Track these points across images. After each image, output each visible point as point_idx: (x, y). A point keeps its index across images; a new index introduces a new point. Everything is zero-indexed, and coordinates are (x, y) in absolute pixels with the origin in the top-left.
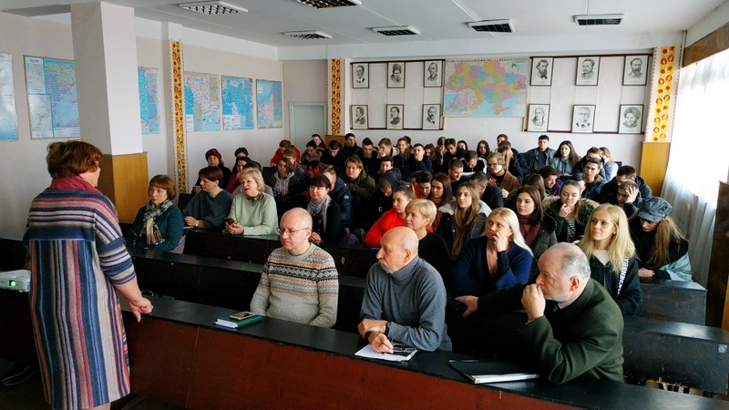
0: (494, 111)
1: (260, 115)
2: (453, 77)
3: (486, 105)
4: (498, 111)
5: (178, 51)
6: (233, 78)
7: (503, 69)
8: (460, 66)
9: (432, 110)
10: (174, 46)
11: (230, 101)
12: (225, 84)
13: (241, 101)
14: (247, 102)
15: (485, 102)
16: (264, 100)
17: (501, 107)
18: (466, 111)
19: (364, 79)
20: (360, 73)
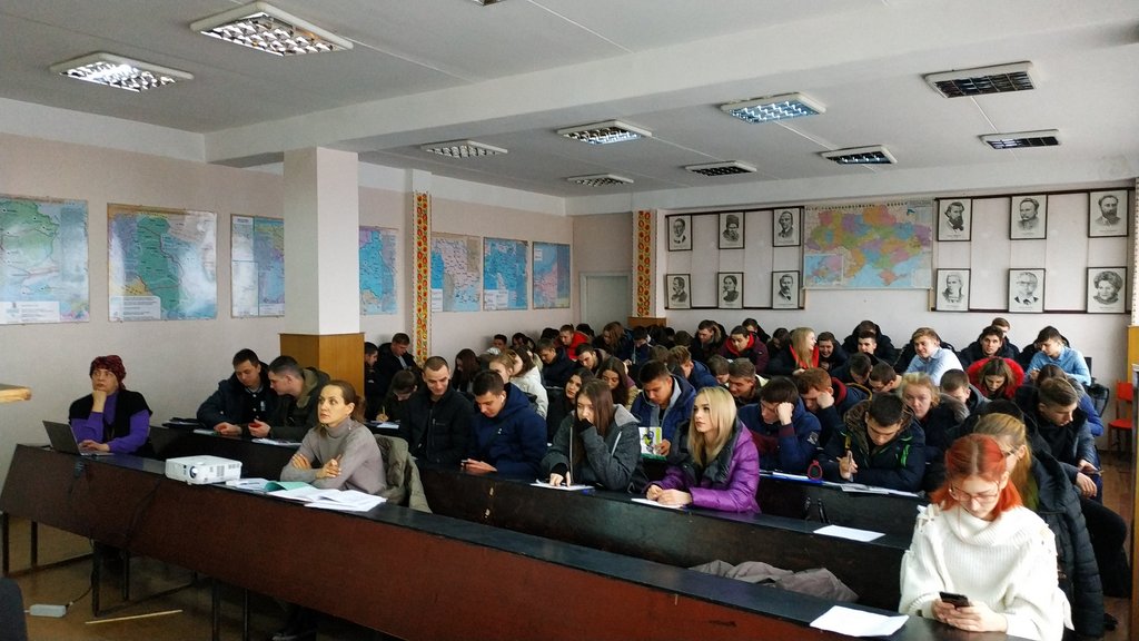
0: (882, 280)
1: (537, 289)
2: (817, 232)
3: (869, 272)
4: (888, 280)
5: (425, 206)
6: (500, 240)
7: (894, 218)
8: (827, 215)
9: (786, 279)
10: (419, 199)
11: (494, 271)
12: (489, 248)
13: (510, 271)
14: (519, 272)
15: (867, 267)
16: (543, 270)
17: (894, 275)
18: (839, 280)
19: (684, 238)
20: (680, 229)
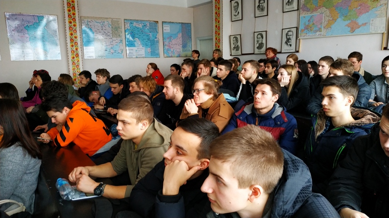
0: (349, 29)
1: (166, 47)
3: (341, 23)
4: (353, 28)
5: (73, 2)
6: (137, 21)
9: (290, 33)
12: (128, 26)
13: (145, 37)
14: (152, 38)
15: (339, 20)
16: (171, 37)
17: (357, 24)
18: (320, 31)
19: (238, 13)
20: (236, 8)
